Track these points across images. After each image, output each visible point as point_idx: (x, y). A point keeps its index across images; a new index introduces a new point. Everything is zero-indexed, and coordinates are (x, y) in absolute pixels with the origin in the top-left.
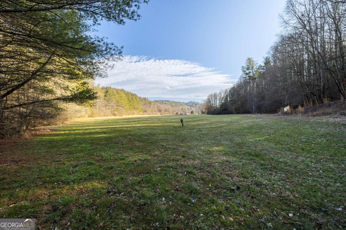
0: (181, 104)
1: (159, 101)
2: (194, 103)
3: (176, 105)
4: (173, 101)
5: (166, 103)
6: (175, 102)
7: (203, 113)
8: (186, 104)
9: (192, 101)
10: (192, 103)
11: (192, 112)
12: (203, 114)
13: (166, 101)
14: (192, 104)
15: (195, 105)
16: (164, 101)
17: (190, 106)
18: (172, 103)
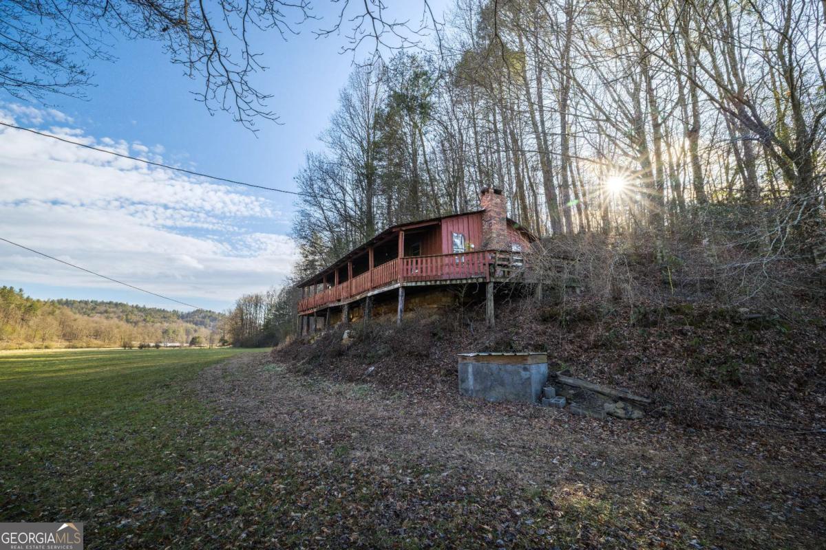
0: (164, 315)
1: (80, 302)
2: (209, 314)
3: (145, 320)
4: (137, 307)
5: (106, 312)
6: (143, 310)
7: (223, 341)
8: (184, 317)
9: (206, 308)
10: (203, 315)
11: (194, 342)
12: (223, 345)
13: (110, 303)
14: (199, 318)
15: (212, 321)
16: (102, 303)
17: (196, 324)
18: (132, 312)
